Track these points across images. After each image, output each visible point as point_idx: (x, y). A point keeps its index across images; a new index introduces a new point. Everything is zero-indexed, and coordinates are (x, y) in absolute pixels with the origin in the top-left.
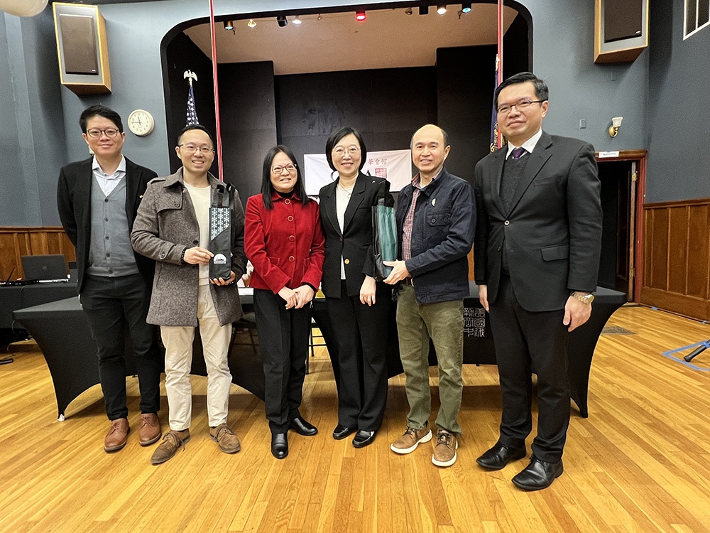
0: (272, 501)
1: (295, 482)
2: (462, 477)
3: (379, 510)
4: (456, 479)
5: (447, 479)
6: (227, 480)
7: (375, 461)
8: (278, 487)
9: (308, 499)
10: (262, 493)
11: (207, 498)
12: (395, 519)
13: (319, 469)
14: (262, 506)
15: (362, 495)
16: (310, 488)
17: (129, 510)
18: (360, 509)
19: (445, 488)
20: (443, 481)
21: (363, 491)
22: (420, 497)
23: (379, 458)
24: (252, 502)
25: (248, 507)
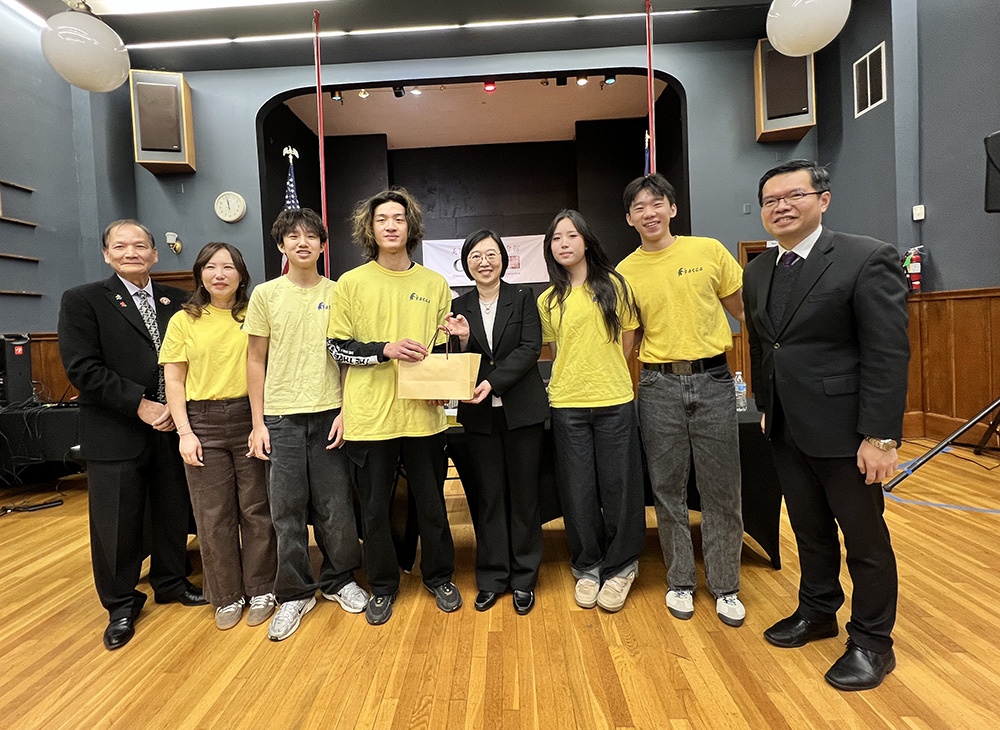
0: (402, 699)
1: (430, 667)
2: (638, 656)
3: (540, 707)
4: (631, 660)
5: (620, 659)
6: (343, 669)
7: (527, 636)
8: (409, 676)
9: (448, 695)
10: (390, 688)
12: (560, 719)
13: (460, 650)
14: (390, 705)
15: (517, 685)
16: (450, 676)
18: (516, 706)
19: (619, 672)
20: (616, 662)
21: (517, 680)
22: (589, 687)
23: (533, 631)
24: (378, 701)
25: (373, 707)
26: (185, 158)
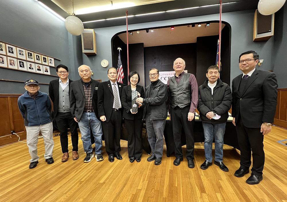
0: (149, 181)
1: (155, 176)
2: (208, 178)
3: (182, 187)
4: (206, 179)
5: (204, 179)
6: (135, 174)
7: (180, 171)
8: (150, 177)
9: (160, 182)
10: (146, 179)
11: (130, 178)
12: (187, 190)
13: (162, 173)
14: (146, 182)
15: (177, 182)
16: (160, 178)
17: (108, 180)
18: (176, 186)
19: (203, 181)
20: (202, 179)
21: (177, 180)
22: (195, 184)
23: (181, 171)
24: (143, 181)
25: (142, 182)
26: (94, 51)
